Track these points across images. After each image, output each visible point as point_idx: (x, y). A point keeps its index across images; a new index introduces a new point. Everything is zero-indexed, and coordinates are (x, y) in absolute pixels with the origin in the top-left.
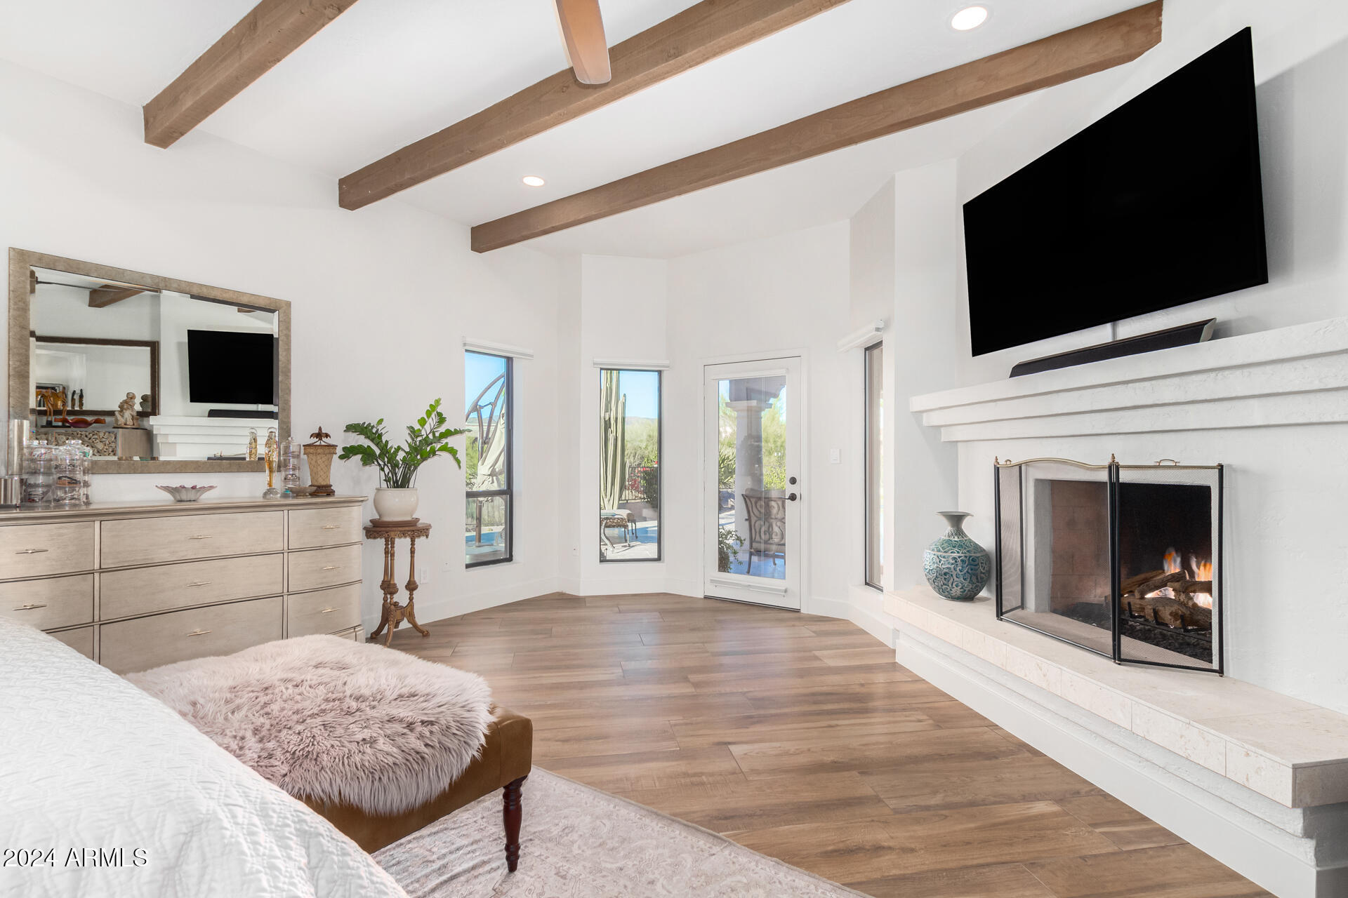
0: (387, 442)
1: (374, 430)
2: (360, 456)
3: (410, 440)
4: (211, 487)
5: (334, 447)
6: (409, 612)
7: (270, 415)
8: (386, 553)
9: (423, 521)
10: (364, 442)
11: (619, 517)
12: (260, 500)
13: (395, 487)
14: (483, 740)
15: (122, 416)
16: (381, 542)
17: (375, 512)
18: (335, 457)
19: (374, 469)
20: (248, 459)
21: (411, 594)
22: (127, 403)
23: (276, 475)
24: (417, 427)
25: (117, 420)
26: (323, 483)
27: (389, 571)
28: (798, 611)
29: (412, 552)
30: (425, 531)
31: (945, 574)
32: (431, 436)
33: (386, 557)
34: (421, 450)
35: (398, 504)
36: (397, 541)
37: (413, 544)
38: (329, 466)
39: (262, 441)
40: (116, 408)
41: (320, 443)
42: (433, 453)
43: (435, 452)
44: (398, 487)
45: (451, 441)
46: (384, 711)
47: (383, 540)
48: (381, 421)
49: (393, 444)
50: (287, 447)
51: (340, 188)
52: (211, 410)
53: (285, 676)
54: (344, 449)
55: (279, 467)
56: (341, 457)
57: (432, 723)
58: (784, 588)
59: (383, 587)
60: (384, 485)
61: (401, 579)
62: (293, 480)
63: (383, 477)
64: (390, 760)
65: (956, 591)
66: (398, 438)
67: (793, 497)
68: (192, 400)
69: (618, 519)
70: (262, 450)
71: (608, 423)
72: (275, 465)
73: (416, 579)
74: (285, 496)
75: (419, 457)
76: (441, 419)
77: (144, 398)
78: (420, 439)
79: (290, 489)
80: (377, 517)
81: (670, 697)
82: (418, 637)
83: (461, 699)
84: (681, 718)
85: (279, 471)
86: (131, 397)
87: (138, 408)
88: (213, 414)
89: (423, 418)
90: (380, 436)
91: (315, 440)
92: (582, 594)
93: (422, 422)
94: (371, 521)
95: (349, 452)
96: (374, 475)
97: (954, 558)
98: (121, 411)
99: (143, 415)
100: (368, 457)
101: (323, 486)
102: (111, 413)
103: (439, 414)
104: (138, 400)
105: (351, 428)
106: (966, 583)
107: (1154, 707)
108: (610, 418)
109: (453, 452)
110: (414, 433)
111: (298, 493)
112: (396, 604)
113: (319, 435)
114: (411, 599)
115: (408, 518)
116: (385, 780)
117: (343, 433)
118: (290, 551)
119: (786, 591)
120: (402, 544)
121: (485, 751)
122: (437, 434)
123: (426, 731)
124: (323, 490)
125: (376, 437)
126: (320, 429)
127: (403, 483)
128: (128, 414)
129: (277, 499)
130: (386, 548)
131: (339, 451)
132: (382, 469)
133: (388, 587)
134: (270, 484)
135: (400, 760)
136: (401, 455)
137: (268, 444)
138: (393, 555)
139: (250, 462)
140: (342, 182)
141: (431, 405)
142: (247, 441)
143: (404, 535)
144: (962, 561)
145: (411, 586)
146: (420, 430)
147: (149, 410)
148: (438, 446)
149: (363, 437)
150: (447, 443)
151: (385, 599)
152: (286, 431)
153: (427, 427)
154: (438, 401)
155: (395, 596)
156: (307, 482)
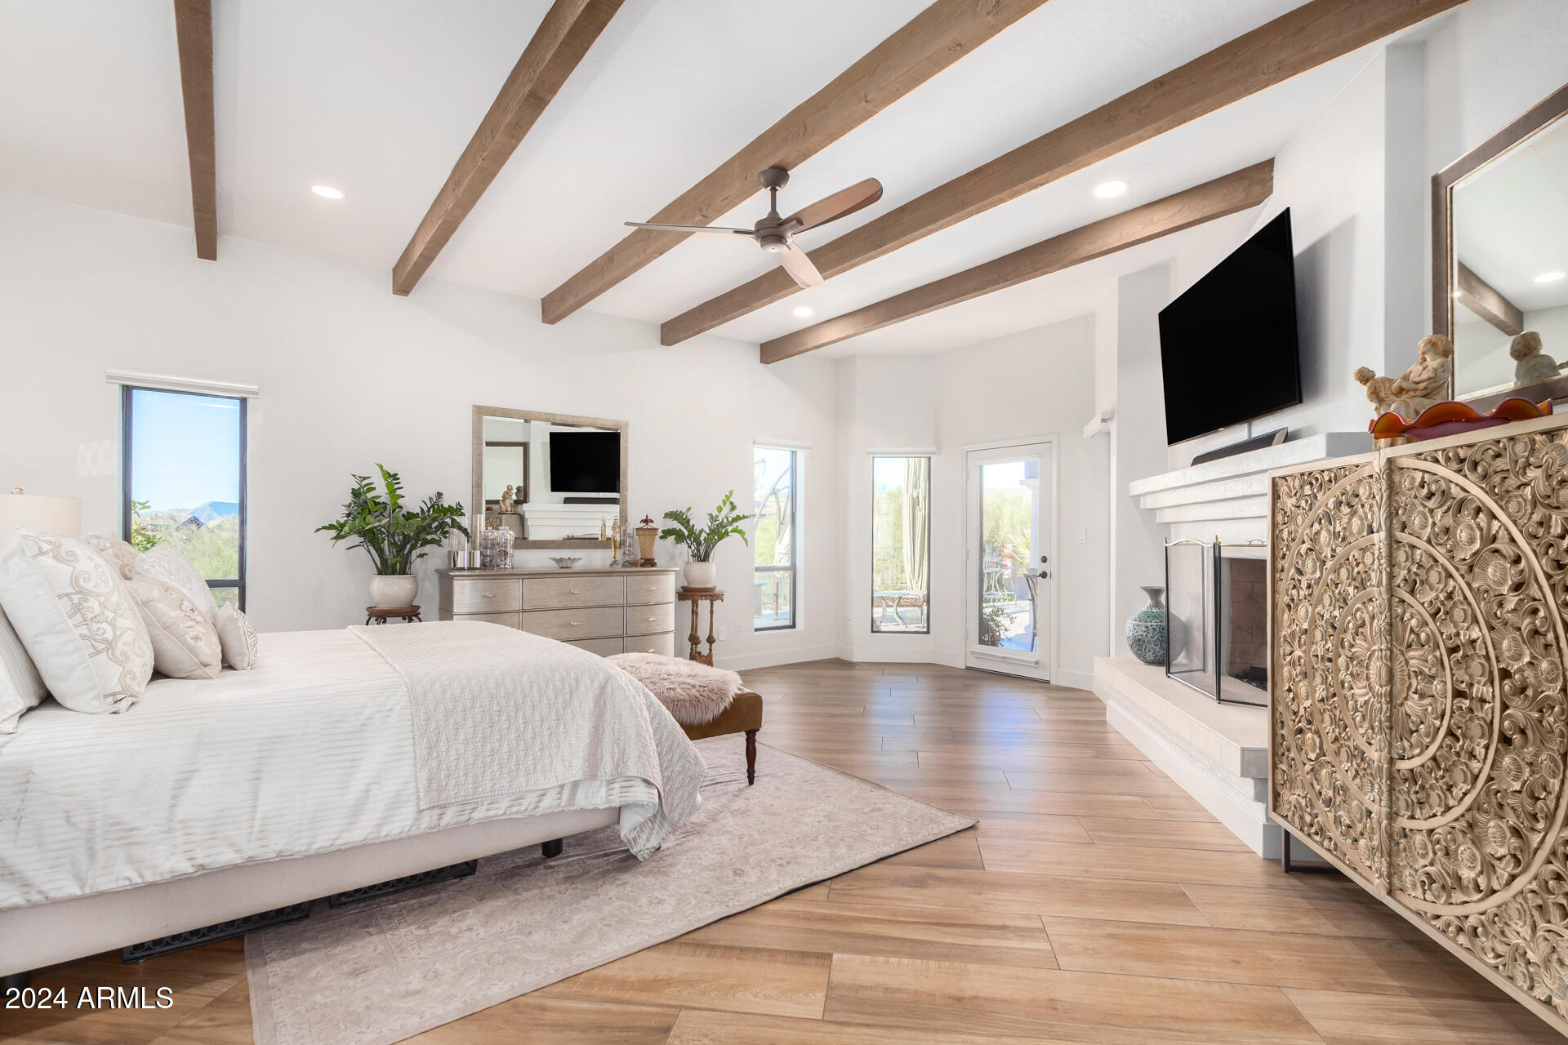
0: (693, 525)
1: (684, 517)
2: (674, 536)
3: (710, 524)
4: (580, 559)
5: (656, 530)
6: (708, 660)
7: (614, 501)
8: (693, 613)
9: (718, 589)
10: (676, 525)
11: (913, 597)
12: (608, 569)
13: (699, 561)
14: (731, 700)
15: (504, 504)
16: (689, 603)
17: (684, 580)
18: (657, 537)
19: (683, 546)
20: (600, 539)
21: (711, 646)
22: (506, 495)
23: (618, 550)
24: (715, 513)
25: (501, 508)
26: (649, 557)
27: (694, 627)
28: (1048, 682)
29: (712, 613)
30: (720, 597)
31: (1139, 640)
32: (725, 521)
33: (693, 616)
34: (718, 532)
35: (701, 574)
36: (700, 602)
37: (712, 604)
38: (652, 544)
39: (610, 524)
40: (500, 498)
41: (647, 529)
42: (727, 534)
44: (701, 561)
45: (740, 524)
46: (680, 679)
47: (690, 601)
48: (689, 509)
49: (697, 528)
50: (625, 531)
51: (662, 331)
52: (566, 498)
53: (631, 665)
54: (663, 531)
55: (620, 545)
56: (661, 538)
57: (705, 687)
58: (1034, 660)
59: (690, 639)
60: (691, 559)
61: (703, 634)
62: (629, 555)
63: (691, 553)
64: (682, 697)
65: (1150, 656)
66: (701, 523)
67: (1044, 575)
68: (553, 490)
69: (912, 599)
70: (609, 533)
71: (916, 500)
72: (618, 544)
73: (715, 634)
74: (624, 566)
75: (716, 537)
76: (733, 508)
77: (518, 489)
78: (717, 522)
79: (628, 561)
80: (686, 585)
83: (722, 679)
85: (620, 548)
86: (510, 488)
87: (514, 497)
88: (567, 501)
89: (720, 507)
90: (688, 521)
91: (644, 524)
92: (855, 661)
93: (720, 509)
94: (682, 587)
95: (667, 533)
96: (684, 550)
97: (1147, 627)
98: (504, 500)
99: (518, 502)
100: (680, 537)
101: (648, 560)
102: (497, 502)
103: (731, 503)
104: (515, 491)
105: (668, 515)
106: (1157, 649)
107: (1200, 722)
108: (918, 497)
109: (741, 532)
110: (712, 518)
111: (633, 564)
112: (699, 653)
113: (646, 521)
114: (710, 650)
115: (707, 587)
116: (679, 705)
117: (663, 519)
118: (628, 606)
119: (1037, 663)
120: (704, 605)
121: (732, 705)
122: (730, 519)
123: (701, 689)
124: (650, 562)
125: (686, 522)
126: (647, 516)
127: (704, 558)
128: (508, 502)
129: (619, 568)
130: (693, 609)
131: (660, 533)
132: (690, 547)
133: (694, 641)
134: (614, 557)
135: (688, 699)
136: (704, 535)
137: (614, 528)
138: (697, 614)
139: (602, 541)
140: (663, 326)
141: (726, 496)
142: (600, 524)
143: (706, 597)
144: (1154, 629)
145: (711, 640)
146: (717, 516)
147: (522, 499)
148: (730, 528)
149: (676, 522)
150: (737, 526)
151: (692, 649)
152: (624, 518)
153: (723, 514)
154: (731, 492)
155: (700, 648)
156: (638, 556)
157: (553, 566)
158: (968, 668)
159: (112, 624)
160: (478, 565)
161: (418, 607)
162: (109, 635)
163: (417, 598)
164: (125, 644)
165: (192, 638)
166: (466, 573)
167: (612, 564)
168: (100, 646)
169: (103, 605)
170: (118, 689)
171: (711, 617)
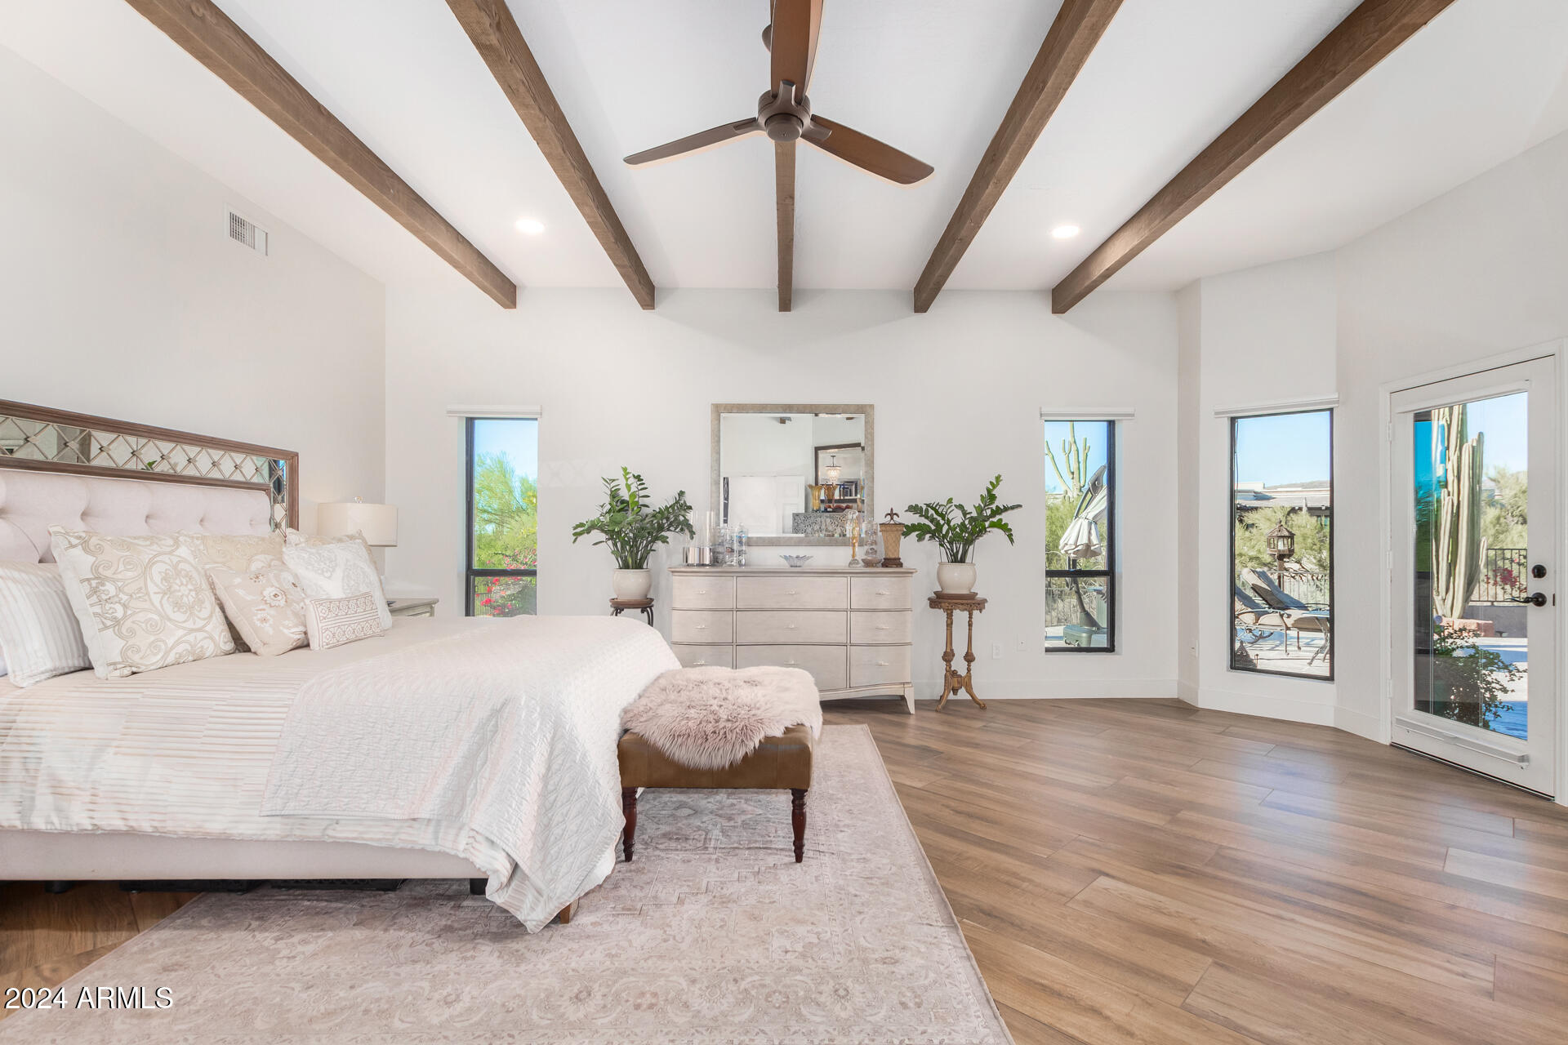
2: (918, 532)
5: (899, 525)
6: (966, 682)
8: (947, 624)
9: (980, 596)
12: (843, 568)
13: (952, 562)
16: (942, 612)
17: (938, 584)
18: (902, 534)
19: (930, 544)
21: (969, 666)
26: (892, 556)
27: (948, 642)
29: (970, 625)
30: (980, 605)
32: (985, 513)
33: (947, 628)
34: (974, 529)
35: (957, 579)
36: (956, 612)
37: (970, 617)
38: (896, 541)
41: (891, 522)
43: (985, 529)
44: (957, 562)
45: (1005, 517)
47: (945, 611)
48: (949, 501)
54: (907, 527)
56: (905, 534)
58: (1522, 755)
59: (943, 654)
60: (945, 560)
61: (960, 649)
62: (872, 553)
63: (944, 553)
67: (1539, 600)
73: (974, 651)
74: (862, 565)
75: (972, 534)
79: (869, 560)
80: (940, 589)
81: (1122, 820)
82: (977, 708)
84: (1098, 838)
85: (860, 545)
91: (889, 519)
92: (1200, 706)
94: (935, 593)
95: (910, 529)
96: (933, 548)
101: (894, 558)
105: (911, 509)
109: (1005, 528)
111: (873, 564)
112: (956, 673)
113: (892, 514)
114: (969, 670)
115: (965, 592)
117: (906, 513)
118: (852, 610)
120: (960, 616)
122: (988, 512)
124: (892, 562)
126: (892, 509)
127: (960, 558)
129: (856, 568)
130: (947, 619)
131: (903, 529)
132: (941, 545)
133: (948, 657)
134: (853, 556)
137: (853, 524)
138: (952, 625)
139: (840, 537)
143: (964, 605)
145: (969, 658)
148: (988, 524)
149: (920, 515)
150: (1001, 520)
151: (945, 667)
152: (869, 512)
154: (998, 478)
155: (955, 665)
156: (881, 555)
157: (784, 565)
158: (1394, 746)
159: (125, 606)
160: (707, 562)
161: (652, 600)
162: (120, 614)
163: (651, 591)
164: (133, 622)
165: (258, 620)
166: (696, 569)
167: (850, 563)
168: (109, 623)
169: (120, 590)
170: (119, 659)
171: (970, 630)
